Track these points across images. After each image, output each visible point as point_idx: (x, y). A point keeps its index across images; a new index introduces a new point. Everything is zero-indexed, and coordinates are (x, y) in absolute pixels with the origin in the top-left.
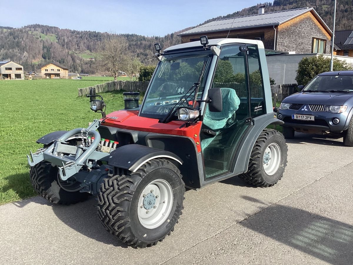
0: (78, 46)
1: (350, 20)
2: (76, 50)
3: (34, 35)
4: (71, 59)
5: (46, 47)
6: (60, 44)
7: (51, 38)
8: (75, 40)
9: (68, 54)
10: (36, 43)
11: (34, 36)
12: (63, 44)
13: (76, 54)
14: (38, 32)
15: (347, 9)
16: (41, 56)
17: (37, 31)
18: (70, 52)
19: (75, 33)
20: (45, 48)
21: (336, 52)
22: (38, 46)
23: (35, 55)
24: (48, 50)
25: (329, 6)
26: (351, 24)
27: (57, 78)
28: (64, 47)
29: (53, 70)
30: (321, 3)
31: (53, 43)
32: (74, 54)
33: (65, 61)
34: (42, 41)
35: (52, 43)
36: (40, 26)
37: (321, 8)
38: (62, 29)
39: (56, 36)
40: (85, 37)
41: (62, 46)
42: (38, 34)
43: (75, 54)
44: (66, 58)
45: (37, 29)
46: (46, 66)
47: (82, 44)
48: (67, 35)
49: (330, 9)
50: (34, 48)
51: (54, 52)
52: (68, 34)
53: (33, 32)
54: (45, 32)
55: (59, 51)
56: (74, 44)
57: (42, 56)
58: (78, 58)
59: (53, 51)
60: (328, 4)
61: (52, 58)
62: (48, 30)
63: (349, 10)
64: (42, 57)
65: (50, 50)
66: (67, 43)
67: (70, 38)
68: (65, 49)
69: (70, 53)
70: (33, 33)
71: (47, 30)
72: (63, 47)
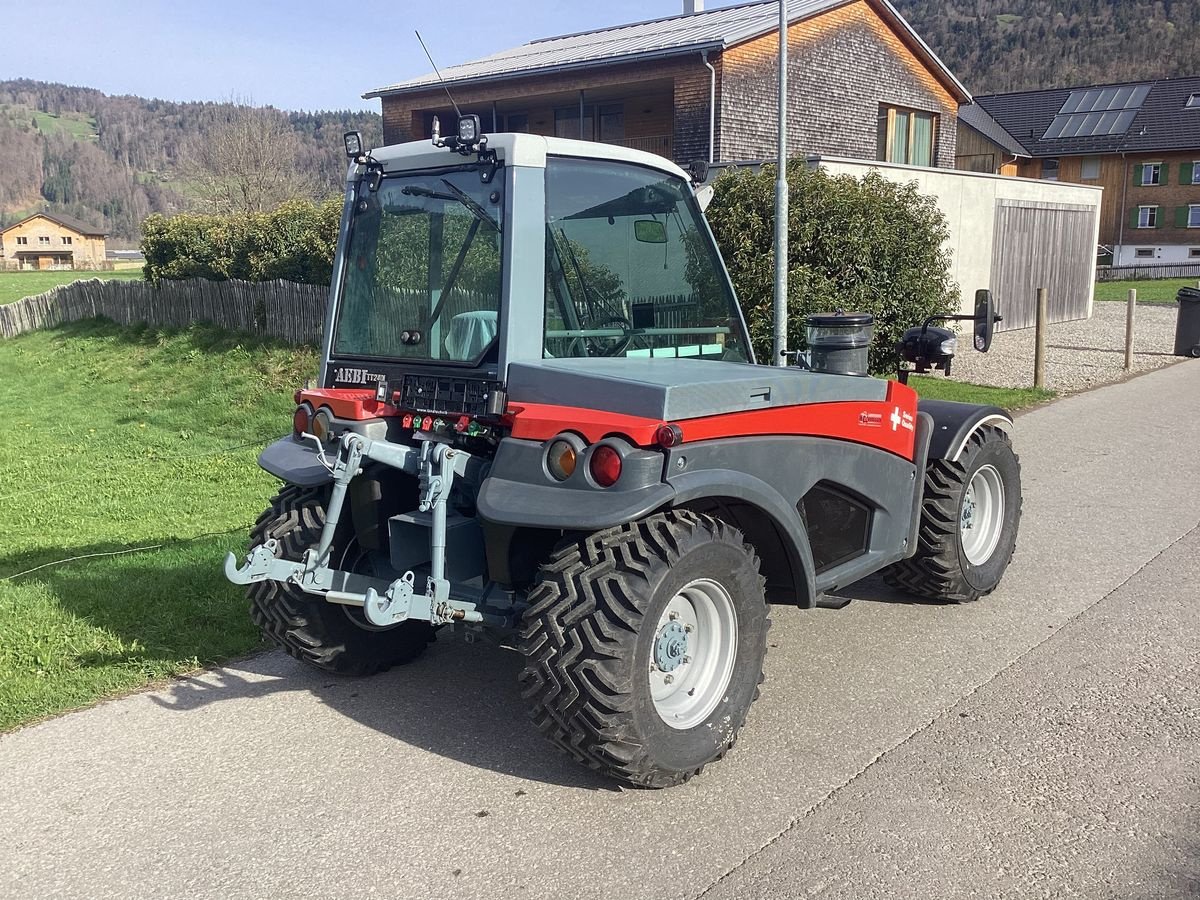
0: (169, 155)
1: (1087, 65)
2: (162, 168)
3: (11, 119)
4: (146, 199)
5: (55, 160)
6: (104, 148)
7: (75, 129)
8: (160, 134)
9: (134, 183)
10: (20, 144)
11: (11, 122)
12: (117, 148)
13: (164, 181)
14: (26, 108)
15: (1075, 26)
16: (36, 189)
17: (22, 102)
18: (142, 176)
19: (157, 108)
20: (52, 164)
21: (1016, 167)
22: (28, 155)
23: (16, 186)
24: (64, 172)
25: (1020, 18)
26: (1090, 77)
27: (60, 267)
28: (120, 157)
29: (47, 239)
30: (994, 7)
31: (80, 145)
32: (156, 181)
33: (125, 208)
34: (40, 139)
35: (75, 145)
36: (34, 85)
37: (993, 22)
38: (112, 97)
39: (93, 121)
40: (193, 122)
41: (114, 156)
42: (28, 113)
43: (161, 184)
44: (130, 196)
45: (24, 95)
46: (20, 226)
47: (183, 150)
48: (129, 116)
49: (1020, 28)
50: (10, 163)
51: (84, 177)
52: (133, 113)
53: (7, 108)
54: (50, 108)
55: (103, 173)
56: (156, 146)
57: (42, 190)
58: (171, 197)
59: (82, 173)
60: (1015, 9)
61: (77, 196)
62: (63, 99)
63: (1082, 28)
64: (43, 193)
65: (71, 168)
66: (130, 144)
67: (141, 128)
68: (124, 163)
69: (142, 180)
70: (8, 112)
71: (59, 98)
72: (117, 158)
